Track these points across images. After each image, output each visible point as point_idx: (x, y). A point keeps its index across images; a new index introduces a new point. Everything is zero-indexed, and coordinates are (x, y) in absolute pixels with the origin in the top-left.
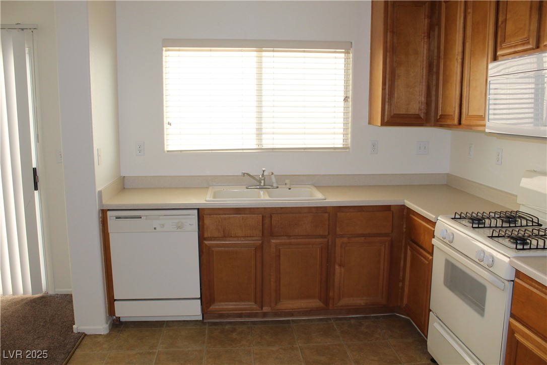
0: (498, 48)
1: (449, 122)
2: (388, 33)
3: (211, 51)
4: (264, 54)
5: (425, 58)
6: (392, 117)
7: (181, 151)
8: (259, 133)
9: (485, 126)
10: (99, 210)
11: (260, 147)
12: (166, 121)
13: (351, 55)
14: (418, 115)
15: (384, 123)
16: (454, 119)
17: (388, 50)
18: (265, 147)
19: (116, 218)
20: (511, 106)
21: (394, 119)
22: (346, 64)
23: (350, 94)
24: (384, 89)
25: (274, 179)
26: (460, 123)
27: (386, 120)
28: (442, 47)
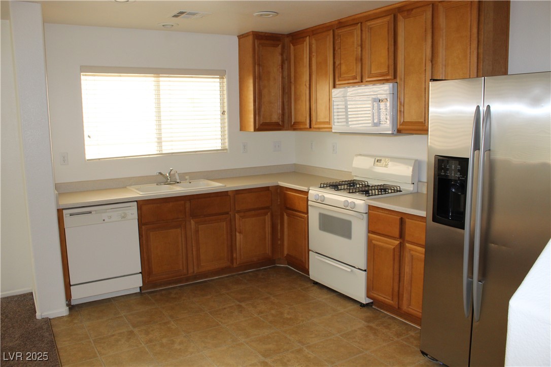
0: (337, 80)
1: (302, 127)
2: (256, 66)
3: (120, 76)
4: (161, 79)
5: (280, 83)
6: (261, 125)
7: (99, 159)
8: (160, 142)
9: (331, 128)
10: (56, 210)
11: (161, 152)
12: (86, 134)
13: (225, 80)
14: (278, 122)
15: (256, 130)
16: (306, 125)
17: (256, 78)
18: (164, 152)
19: (70, 215)
20: (354, 116)
21: (263, 126)
22: (221, 87)
23: (226, 109)
24: (255, 105)
25: (177, 177)
26: (310, 127)
27: (257, 128)
28: (292, 75)
